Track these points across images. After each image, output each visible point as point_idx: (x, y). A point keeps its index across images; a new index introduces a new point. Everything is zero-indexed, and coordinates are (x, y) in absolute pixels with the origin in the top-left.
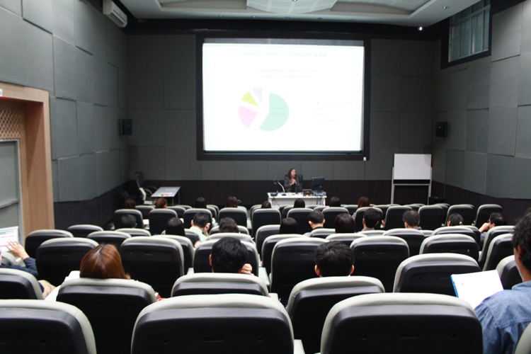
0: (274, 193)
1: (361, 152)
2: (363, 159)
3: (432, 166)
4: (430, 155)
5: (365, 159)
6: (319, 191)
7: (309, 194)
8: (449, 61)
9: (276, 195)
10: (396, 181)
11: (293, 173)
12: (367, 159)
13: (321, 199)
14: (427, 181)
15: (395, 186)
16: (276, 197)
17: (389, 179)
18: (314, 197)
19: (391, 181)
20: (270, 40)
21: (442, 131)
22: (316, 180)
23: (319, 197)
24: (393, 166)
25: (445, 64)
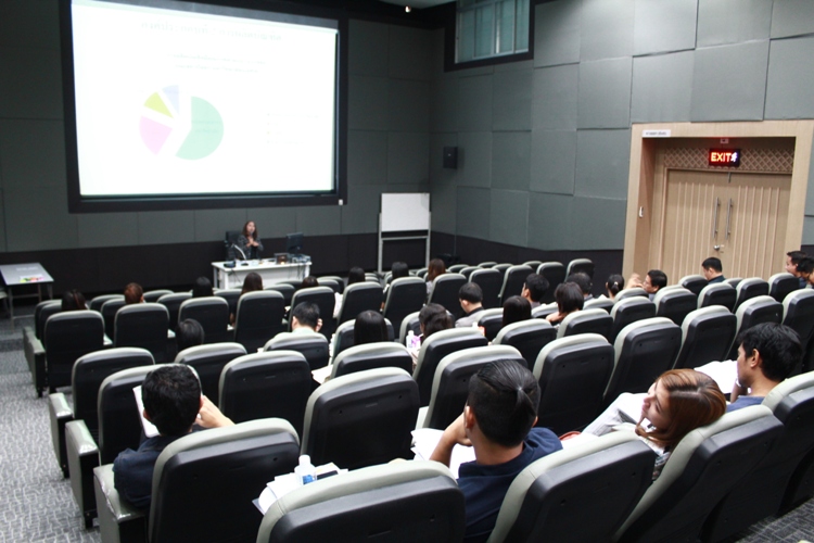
0: (231, 263)
1: (332, 192)
2: (337, 203)
3: (430, 210)
4: (428, 195)
5: (341, 202)
6: (298, 254)
7: (285, 261)
8: (456, 61)
9: (234, 266)
10: (385, 234)
11: (251, 227)
12: (345, 203)
13: (304, 267)
14: (424, 232)
15: (385, 242)
16: (235, 269)
17: (375, 231)
18: (293, 265)
19: (377, 234)
20: (194, 4)
21: (453, 160)
22: (293, 238)
23: (301, 264)
24: (380, 211)
25: (450, 65)
